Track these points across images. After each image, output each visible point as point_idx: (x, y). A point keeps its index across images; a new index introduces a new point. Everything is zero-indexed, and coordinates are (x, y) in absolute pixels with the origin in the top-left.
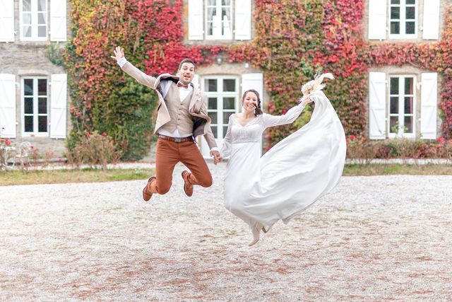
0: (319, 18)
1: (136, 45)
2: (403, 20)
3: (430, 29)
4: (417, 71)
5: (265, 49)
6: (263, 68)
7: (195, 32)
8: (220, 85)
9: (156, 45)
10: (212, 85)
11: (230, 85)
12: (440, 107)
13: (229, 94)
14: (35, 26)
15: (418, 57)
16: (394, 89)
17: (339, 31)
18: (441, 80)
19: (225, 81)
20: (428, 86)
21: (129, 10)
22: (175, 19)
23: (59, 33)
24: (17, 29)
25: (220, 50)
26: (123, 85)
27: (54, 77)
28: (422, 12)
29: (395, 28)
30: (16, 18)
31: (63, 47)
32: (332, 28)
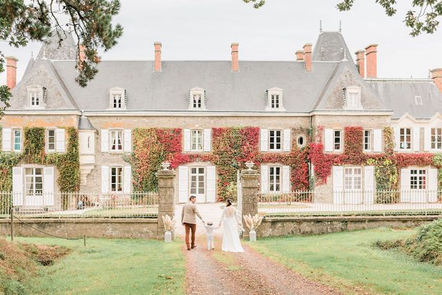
0: (240, 143)
1: (162, 154)
2: (275, 143)
3: (286, 147)
4: (281, 165)
5: (217, 156)
6: (216, 164)
7: (187, 148)
8: (197, 171)
9: (170, 154)
10: (194, 171)
11: (201, 171)
12: (291, 180)
13: (201, 175)
14: (117, 145)
15: (281, 159)
16: (272, 173)
17: (248, 148)
18: (291, 168)
19: (200, 169)
20: (286, 171)
21: (158, 139)
22: (178, 143)
23: (128, 148)
24: (109, 146)
25: (198, 156)
26: (156, 171)
27: (125, 167)
28: (283, 140)
29: (272, 147)
30: (109, 141)
31: (129, 154)
32: (245, 147)
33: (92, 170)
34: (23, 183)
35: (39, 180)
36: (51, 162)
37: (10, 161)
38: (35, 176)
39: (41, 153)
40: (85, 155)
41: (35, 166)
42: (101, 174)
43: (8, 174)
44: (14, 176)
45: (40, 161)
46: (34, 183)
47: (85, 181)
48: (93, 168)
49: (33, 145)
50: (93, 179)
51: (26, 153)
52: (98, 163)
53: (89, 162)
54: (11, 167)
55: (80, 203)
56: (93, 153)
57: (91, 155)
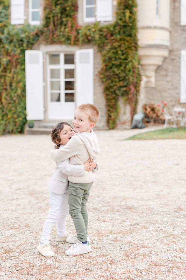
33: (165, 59)
34: (45, 80)
35: (70, 73)
36: (88, 41)
37: (22, 40)
38: (62, 67)
39: (70, 24)
40: (149, 28)
41: (61, 49)
42: (179, 67)
43: (17, 63)
44: (28, 66)
45: (68, 39)
46: (63, 80)
47: (153, 80)
48: (165, 53)
49: (58, 9)
50: (167, 76)
51: (47, 25)
52: (176, 46)
53: (157, 42)
54: (23, 52)
55: (139, 116)
56: (167, 25)
57: (162, 28)
